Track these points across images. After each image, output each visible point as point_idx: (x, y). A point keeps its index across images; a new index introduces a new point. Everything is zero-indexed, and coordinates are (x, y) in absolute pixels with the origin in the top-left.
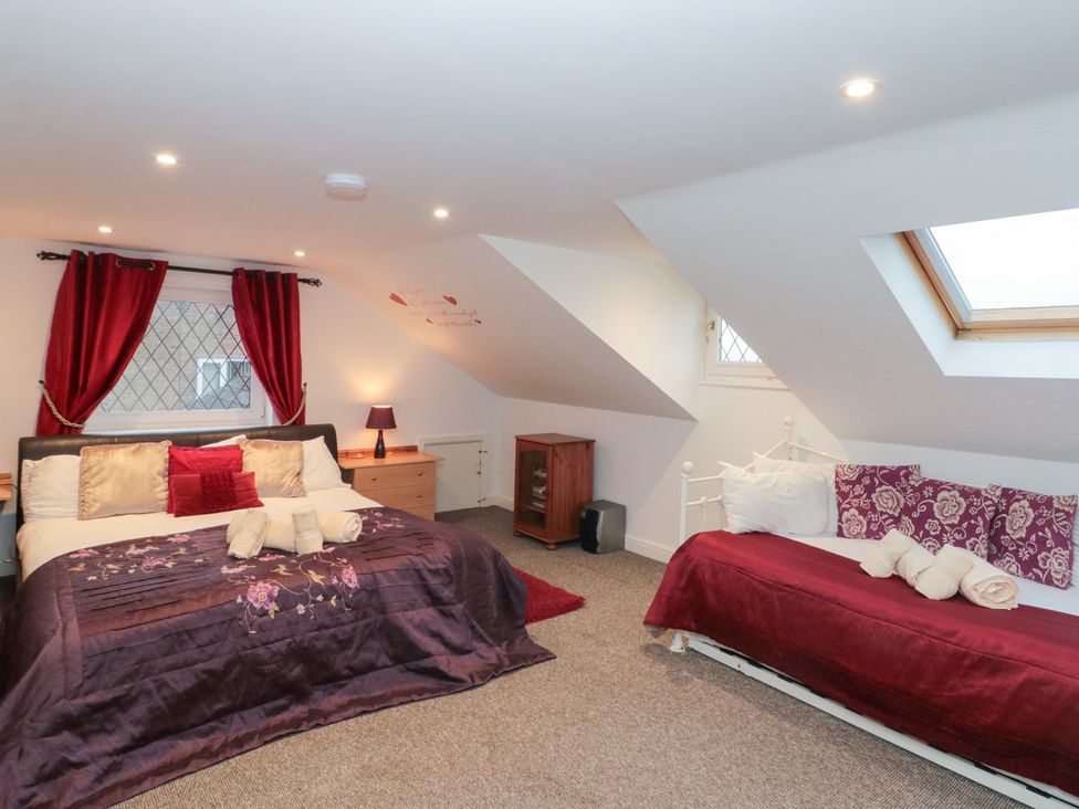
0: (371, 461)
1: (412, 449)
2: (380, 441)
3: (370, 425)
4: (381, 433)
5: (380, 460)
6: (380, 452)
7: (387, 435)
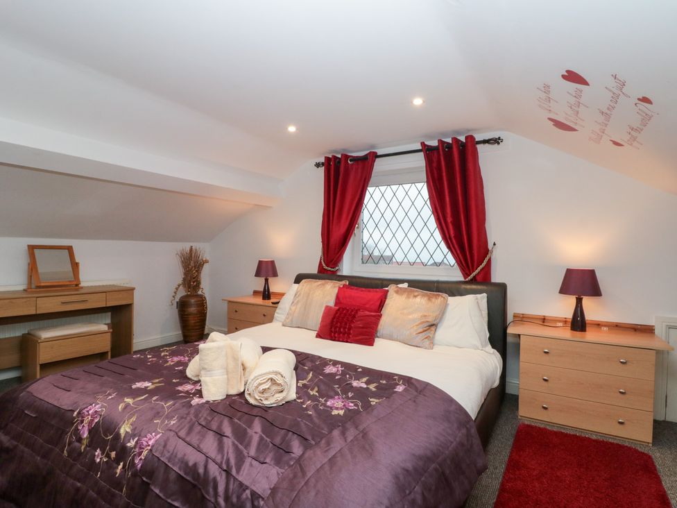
0: (567, 333)
1: (648, 330)
2: (579, 312)
3: (564, 290)
4: (579, 301)
5: (578, 334)
6: (578, 323)
7: (587, 302)
